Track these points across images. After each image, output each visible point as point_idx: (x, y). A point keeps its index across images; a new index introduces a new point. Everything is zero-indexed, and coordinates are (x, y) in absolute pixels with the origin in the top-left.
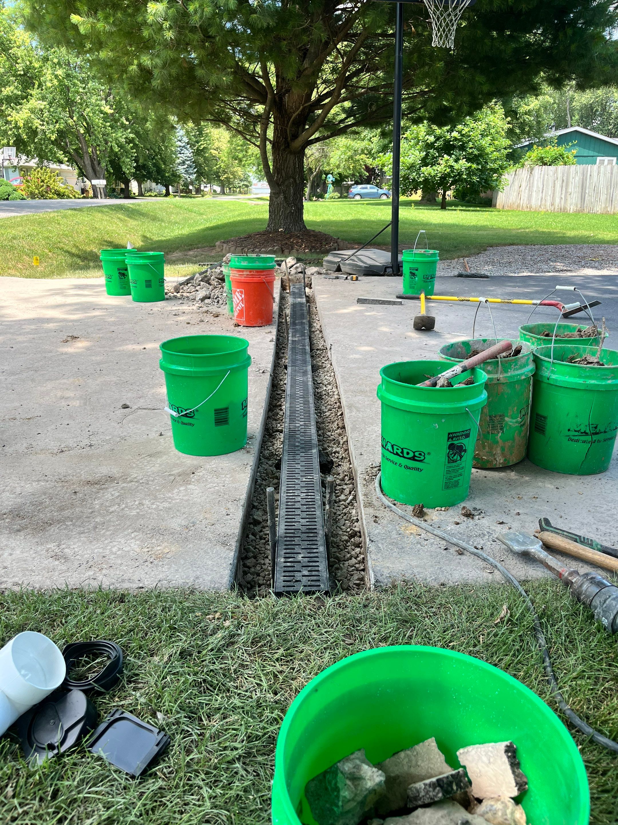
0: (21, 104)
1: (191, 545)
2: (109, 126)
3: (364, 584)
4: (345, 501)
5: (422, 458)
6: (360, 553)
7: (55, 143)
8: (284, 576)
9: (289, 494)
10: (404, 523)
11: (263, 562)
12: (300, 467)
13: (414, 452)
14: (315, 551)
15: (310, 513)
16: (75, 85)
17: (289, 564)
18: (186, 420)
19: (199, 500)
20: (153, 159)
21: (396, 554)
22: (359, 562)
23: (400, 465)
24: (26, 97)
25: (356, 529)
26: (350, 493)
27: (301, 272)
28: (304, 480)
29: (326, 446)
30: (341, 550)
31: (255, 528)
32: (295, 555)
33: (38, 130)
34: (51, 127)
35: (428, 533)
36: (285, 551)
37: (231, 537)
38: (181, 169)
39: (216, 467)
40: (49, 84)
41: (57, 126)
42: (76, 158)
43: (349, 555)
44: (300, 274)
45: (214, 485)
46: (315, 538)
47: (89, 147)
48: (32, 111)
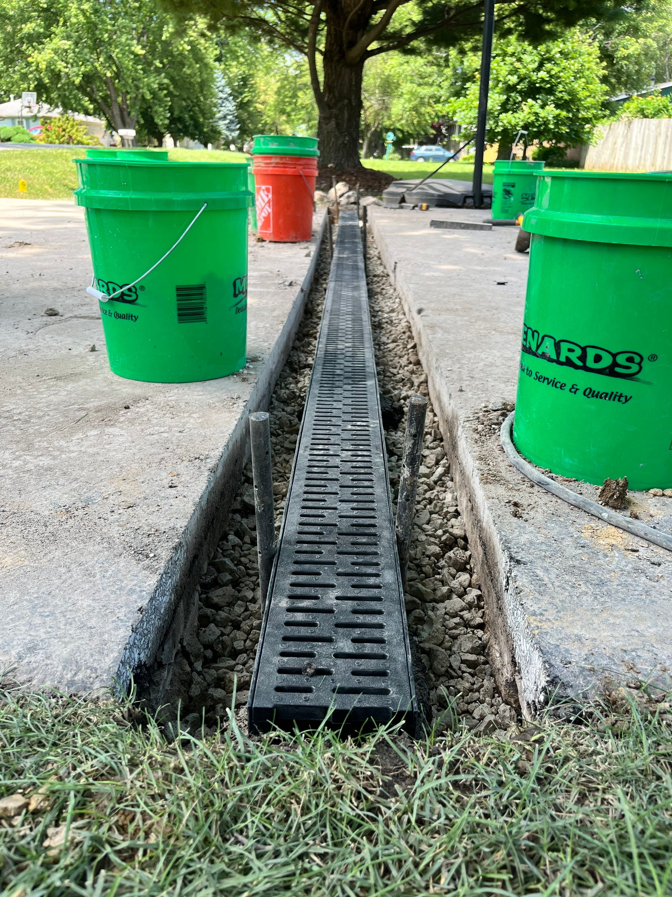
0: (42, 43)
1: (58, 553)
2: (142, 69)
3: (486, 663)
4: (427, 476)
5: (635, 368)
6: (470, 585)
7: (80, 88)
8: (283, 654)
9: (316, 452)
10: (584, 520)
11: (250, 595)
12: (341, 406)
13: (614, 356)
14: (372, 581)
15: (361, 490)
16: (103, 22)
17: (300, 617)
18: (123, 308)
19: (120, 456)
20: (190, 111)
21: (590, 599)
22: (470, 607)
23: (574, 389)
24: (49, 36)
25: (457, 532)
26: (437, 463)
27: (354, 203)
28: (349, 427)
29: (389, 387)
30: (427, 577)
31: (244, 521)
32: (319, 592)
33: (62, 74)
34: (75, 69)
35: (653, 547)
36: (293, 579)
37: (164, 538)
38: (222, 125)
39: (176, 401)
40: (74, 20)
41: (83, 69)
42: (104, 107)
43: (445, 589)
44: (353, 206)
45: (162, 429)
46: (372, 549)
47: (118, 95)
48: (56, 51)
